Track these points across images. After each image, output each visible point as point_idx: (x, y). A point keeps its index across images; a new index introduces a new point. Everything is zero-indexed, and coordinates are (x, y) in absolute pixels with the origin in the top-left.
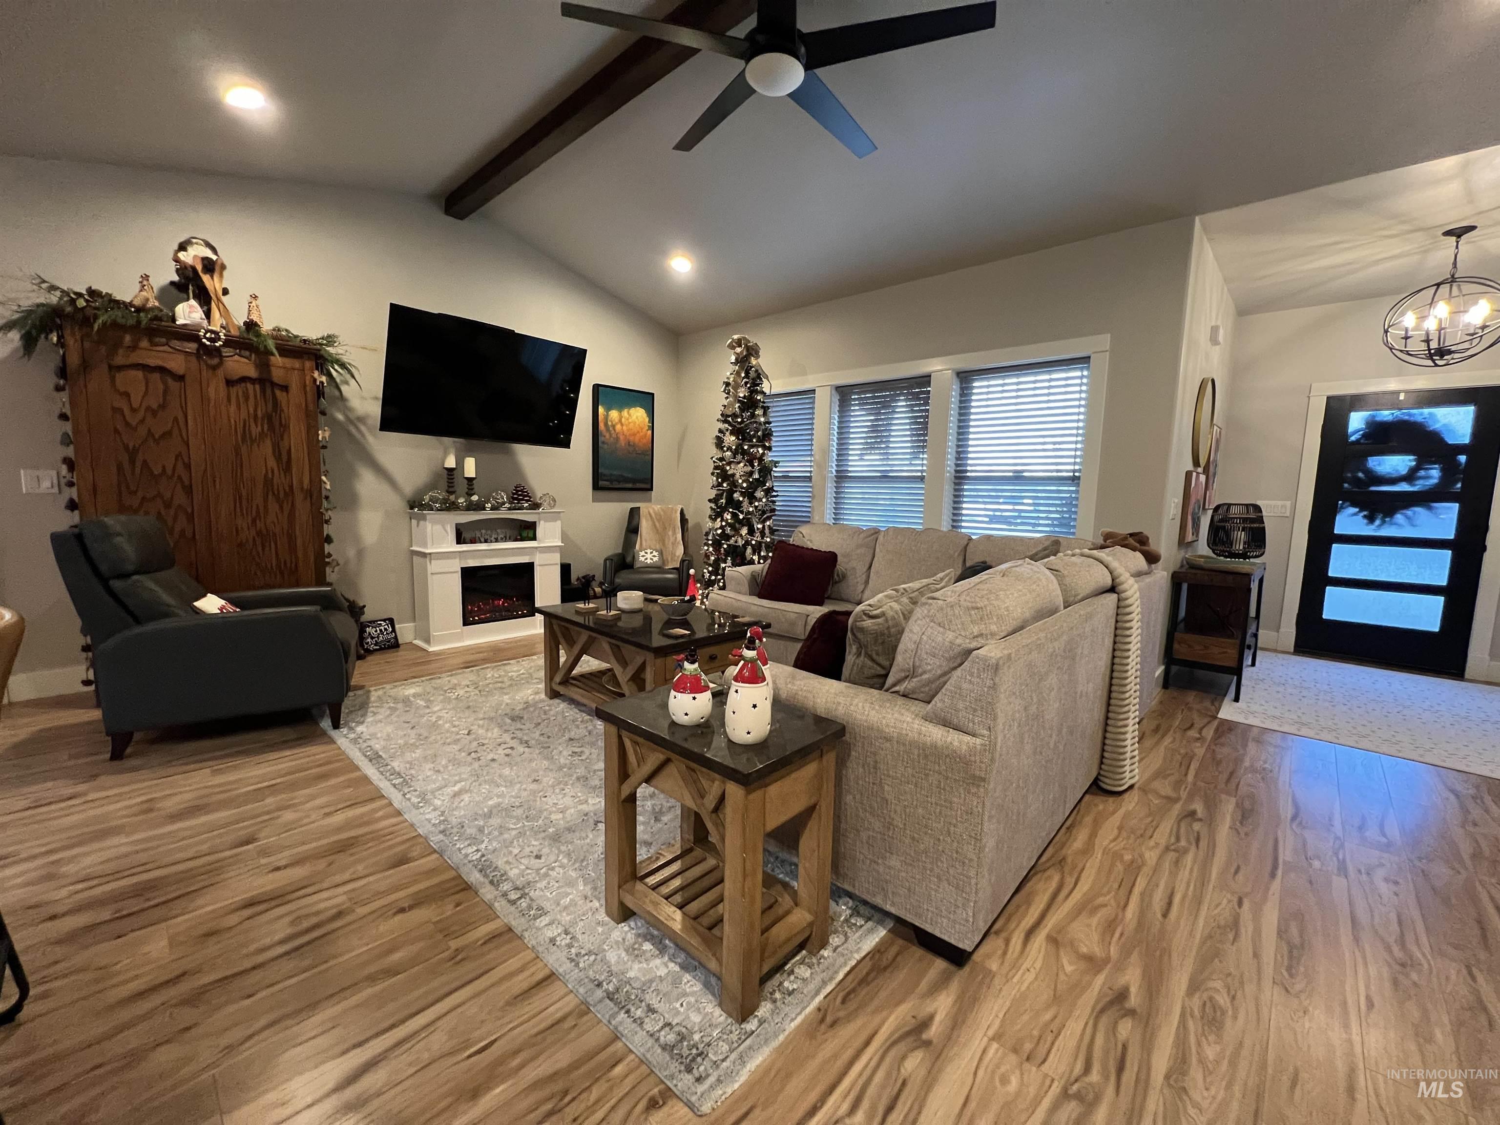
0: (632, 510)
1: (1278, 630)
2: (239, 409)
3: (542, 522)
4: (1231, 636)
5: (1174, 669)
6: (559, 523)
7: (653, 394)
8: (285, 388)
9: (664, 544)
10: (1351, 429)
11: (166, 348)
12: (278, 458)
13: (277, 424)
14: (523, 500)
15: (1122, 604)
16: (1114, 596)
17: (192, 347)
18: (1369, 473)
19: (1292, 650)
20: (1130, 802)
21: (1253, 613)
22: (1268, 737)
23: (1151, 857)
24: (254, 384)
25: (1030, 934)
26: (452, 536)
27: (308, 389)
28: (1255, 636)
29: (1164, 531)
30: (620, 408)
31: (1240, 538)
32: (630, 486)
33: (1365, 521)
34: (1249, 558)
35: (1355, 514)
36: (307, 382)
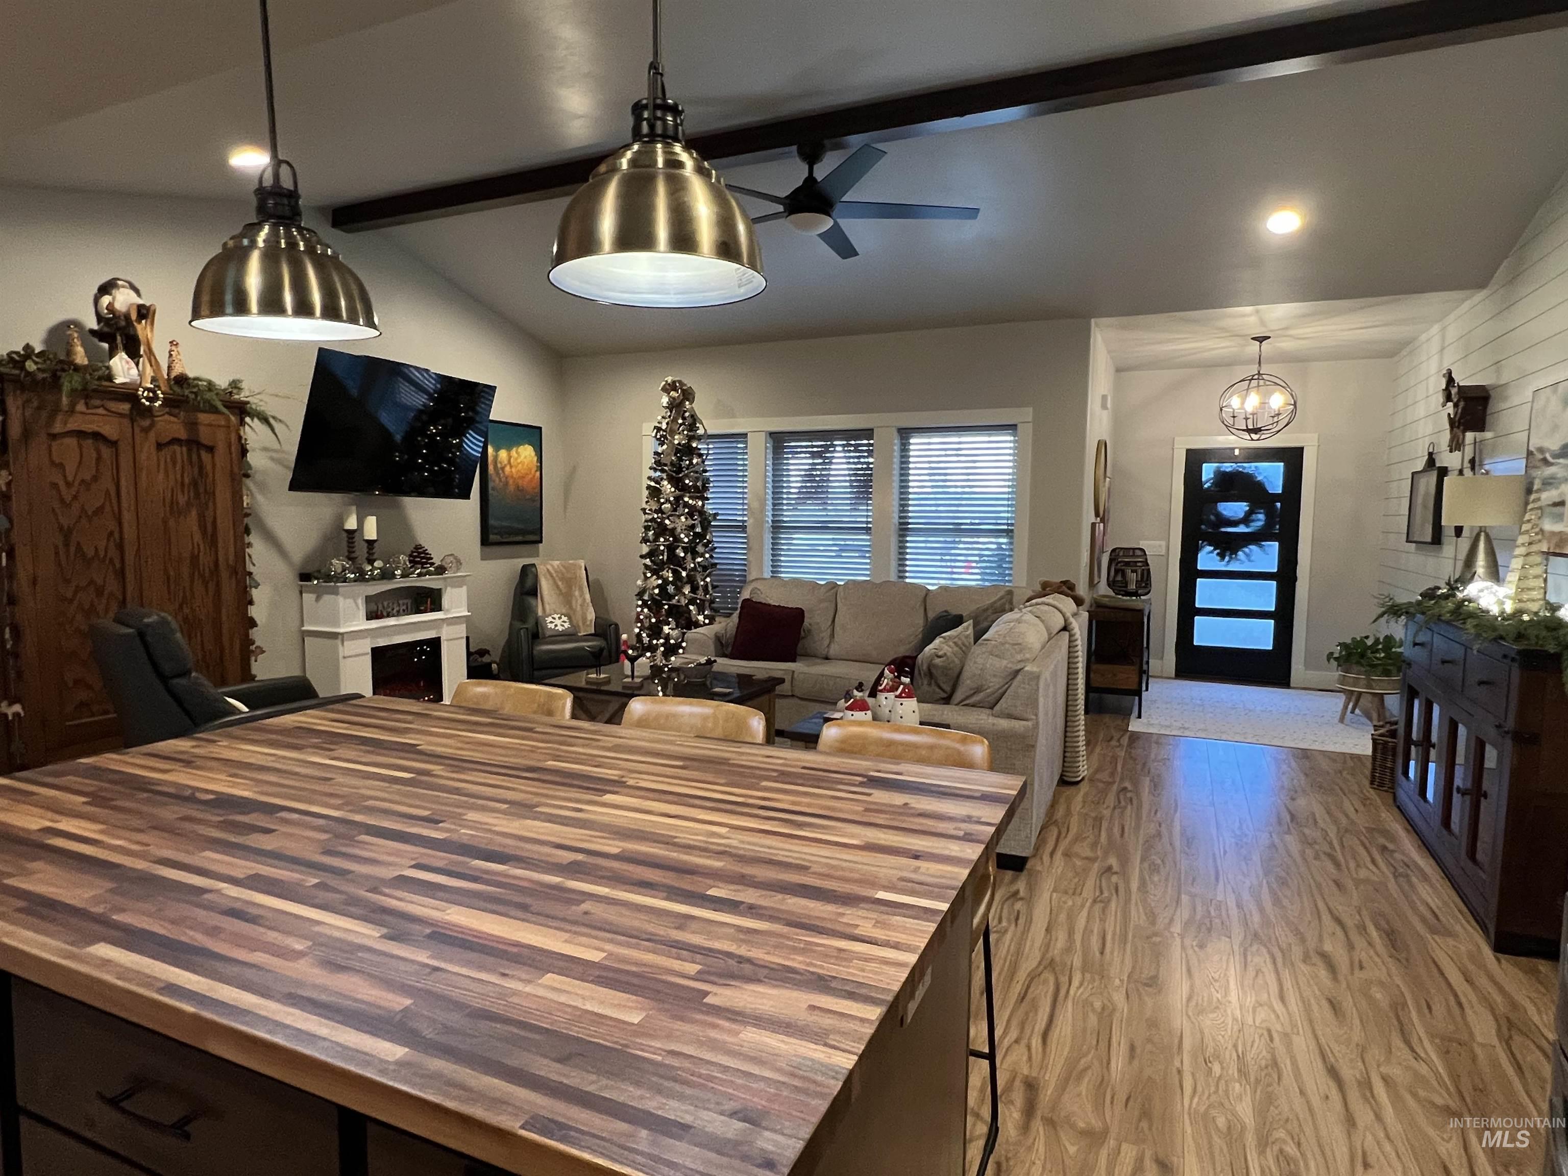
0: (525, 569)
1: (1162, 658)
2: (168, 476)
3: (449, 589)
4: (1133, 664)
5: (1092, 695)
6: (465, 588)
7: (540, 428)
8: (211, 449)
9: (571, 607)
10: (1204, 479)
11: (101, 411)
12: (204, 533)
13: (201, 490)
14: (426, 563)
15: (1073, 638)
16: (1067, 634)
17: (125, 407)
18: (1218, 515)
19: (1173, 674)
20: (1084, 788)
21: (1145, 645)
22: (1163, 740)
23: (1107, 813)
24: (181, 446)
25: (1052, 854)
26: (362, 613)
27: (233, 448)
28: (1148, 663)
29: (1082, 576)
30: (509, 449)
31: (1133, 577)
32: (520, 538)
33: (1219, 558)
34: (1140, 596)
35: (1212, 552)
36: (233, 440)
